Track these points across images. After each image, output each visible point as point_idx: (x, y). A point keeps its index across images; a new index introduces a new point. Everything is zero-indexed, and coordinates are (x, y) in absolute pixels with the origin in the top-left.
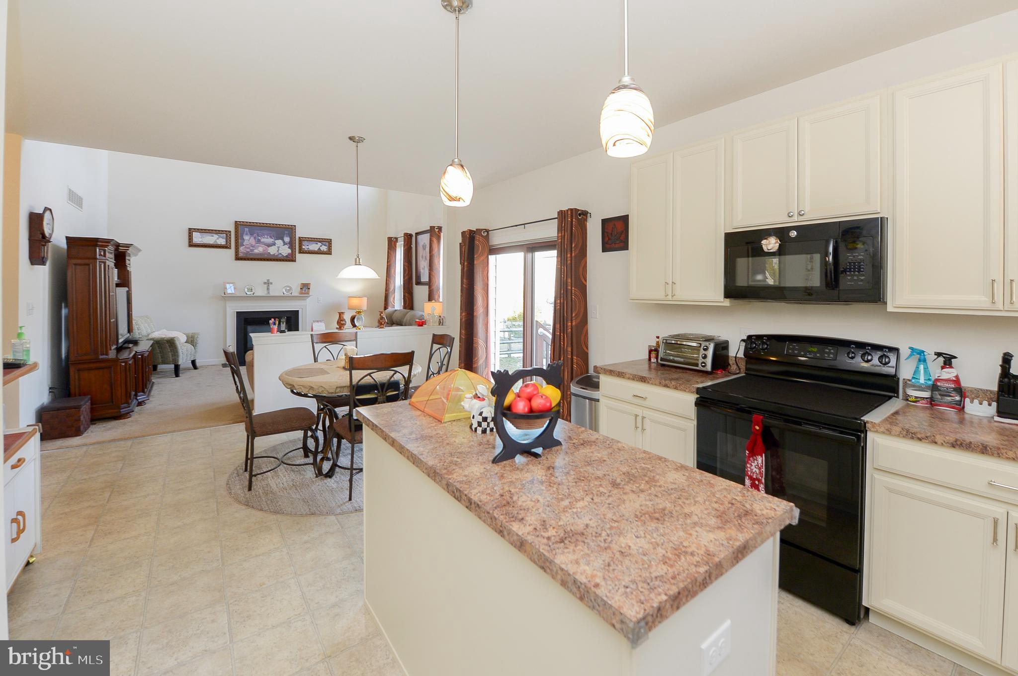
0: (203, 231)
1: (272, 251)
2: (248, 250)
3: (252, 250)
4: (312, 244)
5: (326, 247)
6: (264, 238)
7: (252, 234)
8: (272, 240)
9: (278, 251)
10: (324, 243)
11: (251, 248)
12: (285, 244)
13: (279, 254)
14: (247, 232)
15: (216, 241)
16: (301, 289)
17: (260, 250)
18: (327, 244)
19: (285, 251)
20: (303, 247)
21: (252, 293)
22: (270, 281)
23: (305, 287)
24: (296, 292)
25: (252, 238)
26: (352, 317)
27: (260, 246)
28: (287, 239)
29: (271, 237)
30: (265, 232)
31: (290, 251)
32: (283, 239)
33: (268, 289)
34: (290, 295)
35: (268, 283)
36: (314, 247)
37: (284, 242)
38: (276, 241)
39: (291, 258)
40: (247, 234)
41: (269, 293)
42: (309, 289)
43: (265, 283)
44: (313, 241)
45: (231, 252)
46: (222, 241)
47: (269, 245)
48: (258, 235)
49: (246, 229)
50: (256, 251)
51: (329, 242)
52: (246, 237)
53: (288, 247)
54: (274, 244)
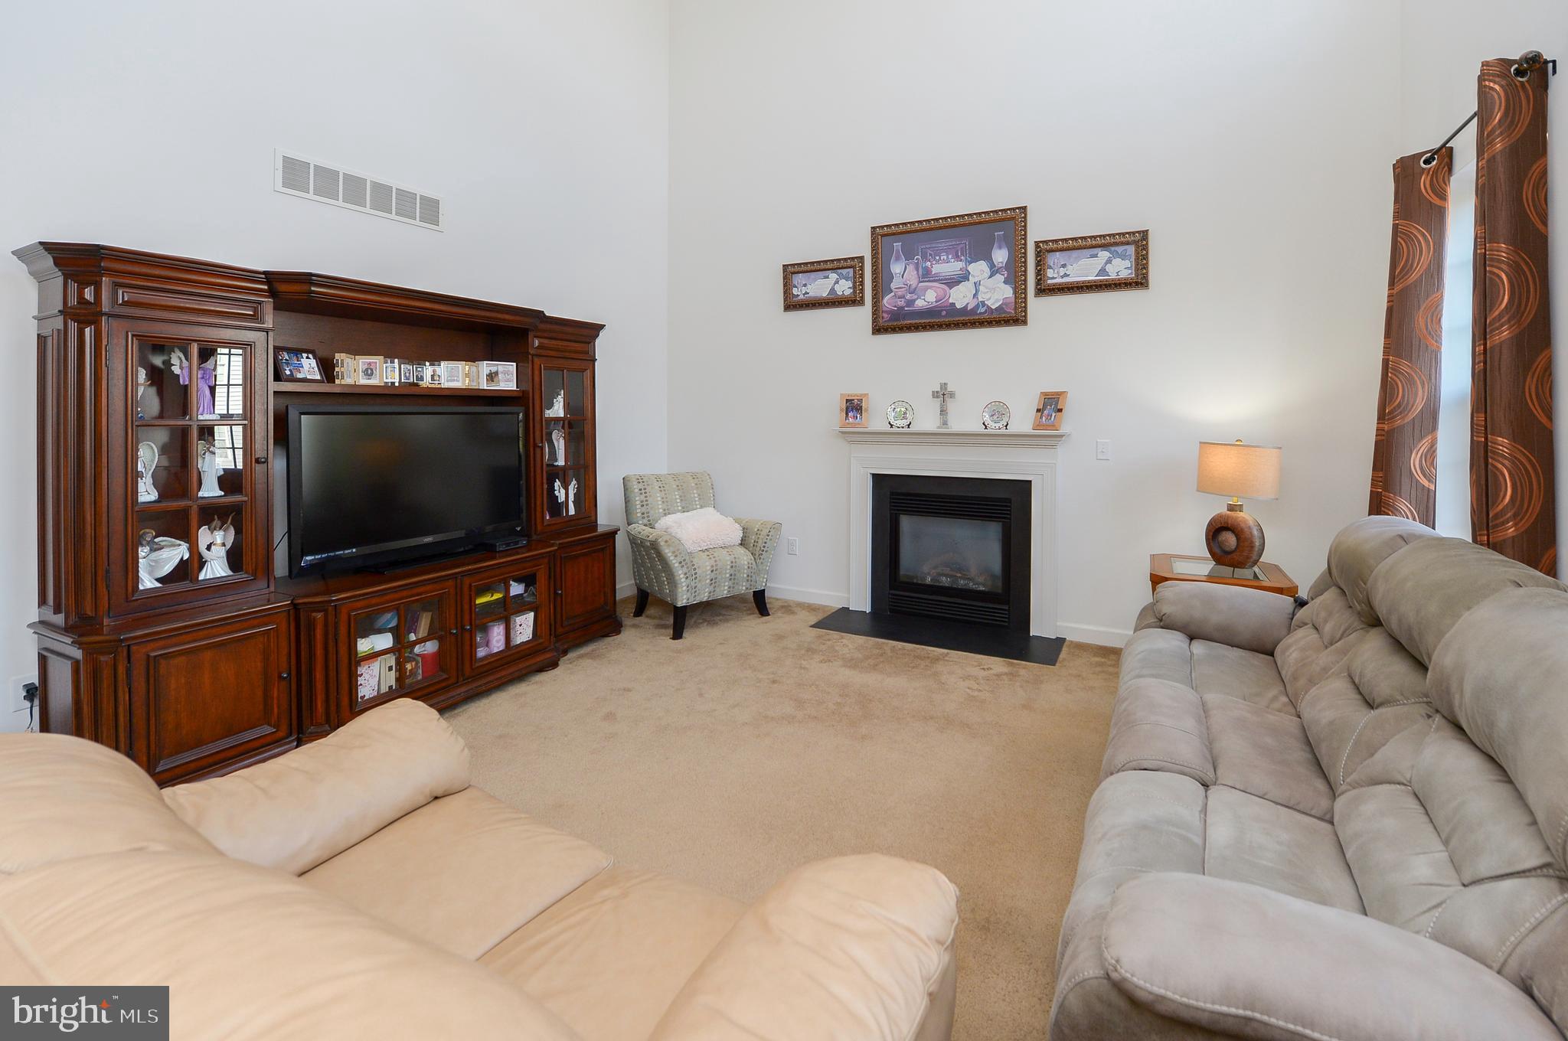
0: (809, 267)
1: (961, 297)
2: (901, 303)
3: (911, 303)
4: (1078, 259)
5: (1127, 263)
6: (938, 262)
7: (909, 256)
8: (960, 265)
9: (975, 295)
10: (1120, 249)
11: (908, 296)
12: (994, 271)
13: (977, 306)
14: (898, 251)
15: (833, 290)
16: (1038, 410)
17: (928, 298)
18: (1131, 250)
19: (997, 293)
20: (1050, 273)
21: (905, 422)
22: (950, 388)
23: (1051, 404)
24: (1022, 421)
25: (911, 268)
26: (1210, 524)
27: (931, 287)
28: (1000, 256)
29: (957, 258)
30: (942, 244)
31: (1008, 292)
32: (988, 258)
33: (943, 412)
34: (1003, 431)
35: (943, 395)
36: (1083, 268)
37: (992, 266)
38: (971, 268)
39: (1013, 317)
40: (898, 259)
41: (945, 423)
42: (1060, 410)
43: (935, 395)
44: (1080, 248)
45: (863, 315)
46: (845, 288)
47: (952, 282)
48: (925, 257)
49: (897, 245)
50: (920, 304)
51: (1139, 242)
52: (896, 268)
53: (1002, 278)
54: (965, 277)
